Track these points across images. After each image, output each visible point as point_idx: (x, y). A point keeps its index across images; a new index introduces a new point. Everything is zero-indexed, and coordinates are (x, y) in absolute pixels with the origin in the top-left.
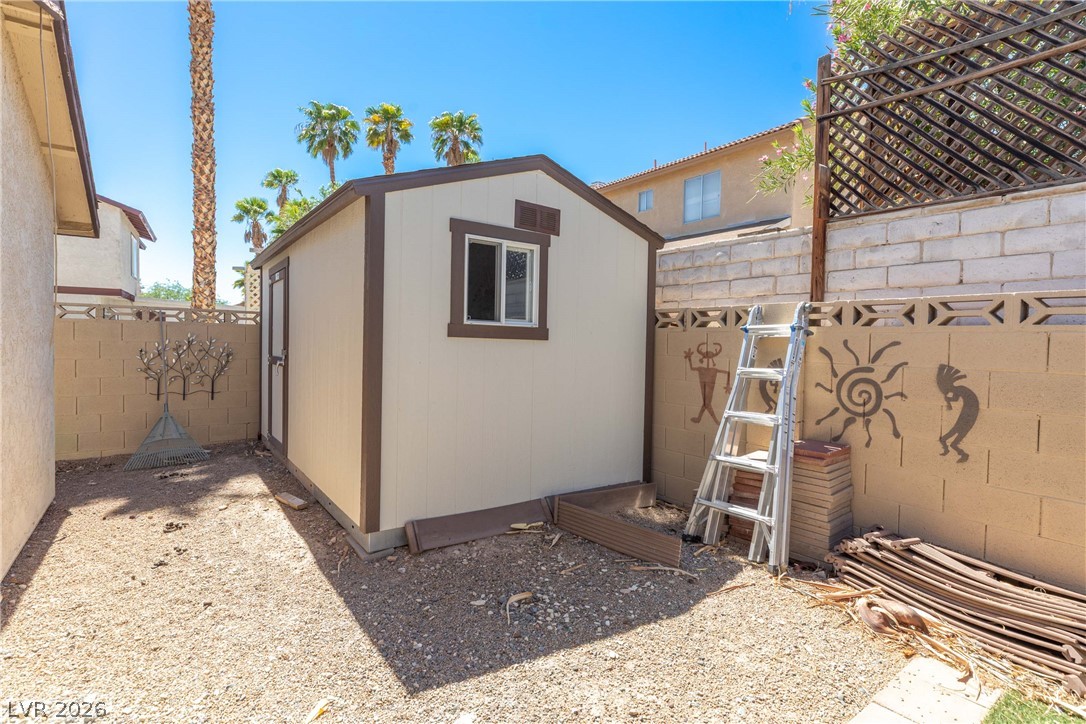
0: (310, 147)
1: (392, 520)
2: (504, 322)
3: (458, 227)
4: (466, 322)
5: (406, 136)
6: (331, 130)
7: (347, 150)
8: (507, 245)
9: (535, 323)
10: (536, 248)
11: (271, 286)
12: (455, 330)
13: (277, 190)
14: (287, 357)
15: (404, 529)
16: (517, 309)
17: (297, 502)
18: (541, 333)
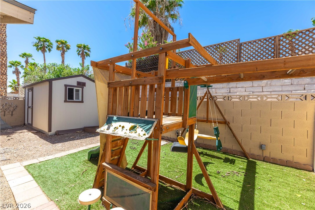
0: (37, 49)
1: (54, 131)
2: (75, 100)
3: (66, 86)
4: (67, 100)
5: (68, 48)
6: (44, 45)
7: (50, 50)
8: (75, 88)
9: (81, 100)
10: (81, 89)
11: (28, 92)
12: (65, 101)
13: (25, 59)
14: (33, 106)
15: (56, 132)
16: (78, 97)
17: (35, 132)
18: (82, 102)
